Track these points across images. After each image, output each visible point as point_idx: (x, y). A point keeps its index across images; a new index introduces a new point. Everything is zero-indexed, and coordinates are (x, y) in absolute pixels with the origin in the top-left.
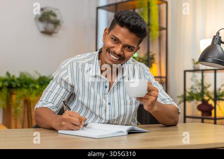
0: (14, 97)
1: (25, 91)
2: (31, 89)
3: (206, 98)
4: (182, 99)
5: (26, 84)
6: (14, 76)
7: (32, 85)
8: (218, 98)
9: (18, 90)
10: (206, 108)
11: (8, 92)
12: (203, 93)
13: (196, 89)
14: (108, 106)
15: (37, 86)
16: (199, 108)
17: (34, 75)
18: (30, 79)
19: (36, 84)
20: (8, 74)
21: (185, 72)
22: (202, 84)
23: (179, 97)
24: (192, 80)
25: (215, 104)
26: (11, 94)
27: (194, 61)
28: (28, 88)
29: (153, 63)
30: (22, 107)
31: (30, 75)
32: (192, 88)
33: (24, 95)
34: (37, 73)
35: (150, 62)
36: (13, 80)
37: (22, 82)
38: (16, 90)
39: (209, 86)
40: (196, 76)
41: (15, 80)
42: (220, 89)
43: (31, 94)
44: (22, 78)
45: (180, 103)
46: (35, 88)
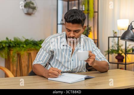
0: (12, 52)
1: (18, 49)
2: (21, 48)
3: (120, 52)
4: (107, 53)
5: (18, 44)
6: (10, 40)
7: (21, 45)
8: (127, 53)
9: (14, 48)
10: (120, 58)
11: (8, 49)
12: (118, 49)
13: (115, 47)
14: (72, 61)
15: (25, 46)
16: (116, 58)
17: (22, 39)
18: (20, 41)
19: (23, 44)
20: (7, 39)
21: (109, 38)
22: (118, 44)
23: (105, 52)
24: (112, 42)
25: (126, 56)
26: (10, 50)
27: (114, 32)
28: (19, 47)
29: (90, 32)
30: (16, 58)
31: (20, 39)
32: (112, 46)
33: (18, 51)
34: (24, 38)
35: (89, 32)
36: (10, 43)
37: (15, 43)
38: (13, 49)
39: (122, 45)
40: (114, 40)
41: (12, 42)
42: (128, 47)
43: (21, 50)
44: (15, 41)
45: (106, 55)
46: (23, 47)
